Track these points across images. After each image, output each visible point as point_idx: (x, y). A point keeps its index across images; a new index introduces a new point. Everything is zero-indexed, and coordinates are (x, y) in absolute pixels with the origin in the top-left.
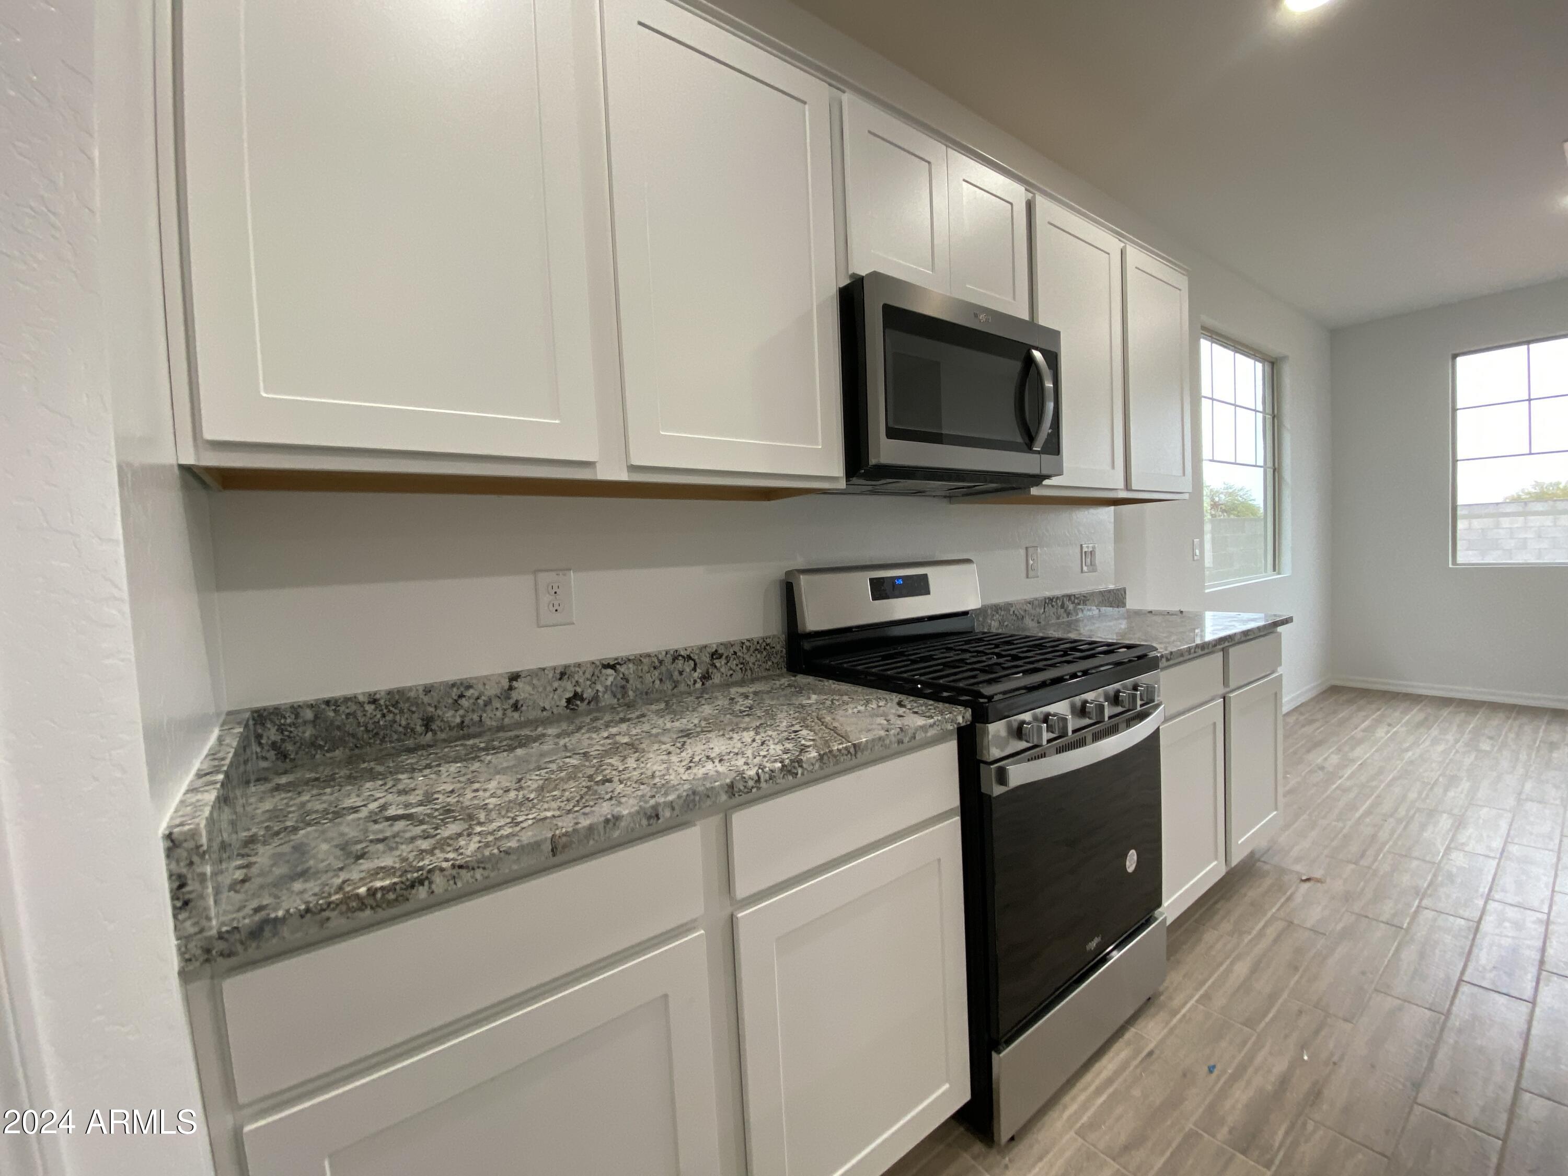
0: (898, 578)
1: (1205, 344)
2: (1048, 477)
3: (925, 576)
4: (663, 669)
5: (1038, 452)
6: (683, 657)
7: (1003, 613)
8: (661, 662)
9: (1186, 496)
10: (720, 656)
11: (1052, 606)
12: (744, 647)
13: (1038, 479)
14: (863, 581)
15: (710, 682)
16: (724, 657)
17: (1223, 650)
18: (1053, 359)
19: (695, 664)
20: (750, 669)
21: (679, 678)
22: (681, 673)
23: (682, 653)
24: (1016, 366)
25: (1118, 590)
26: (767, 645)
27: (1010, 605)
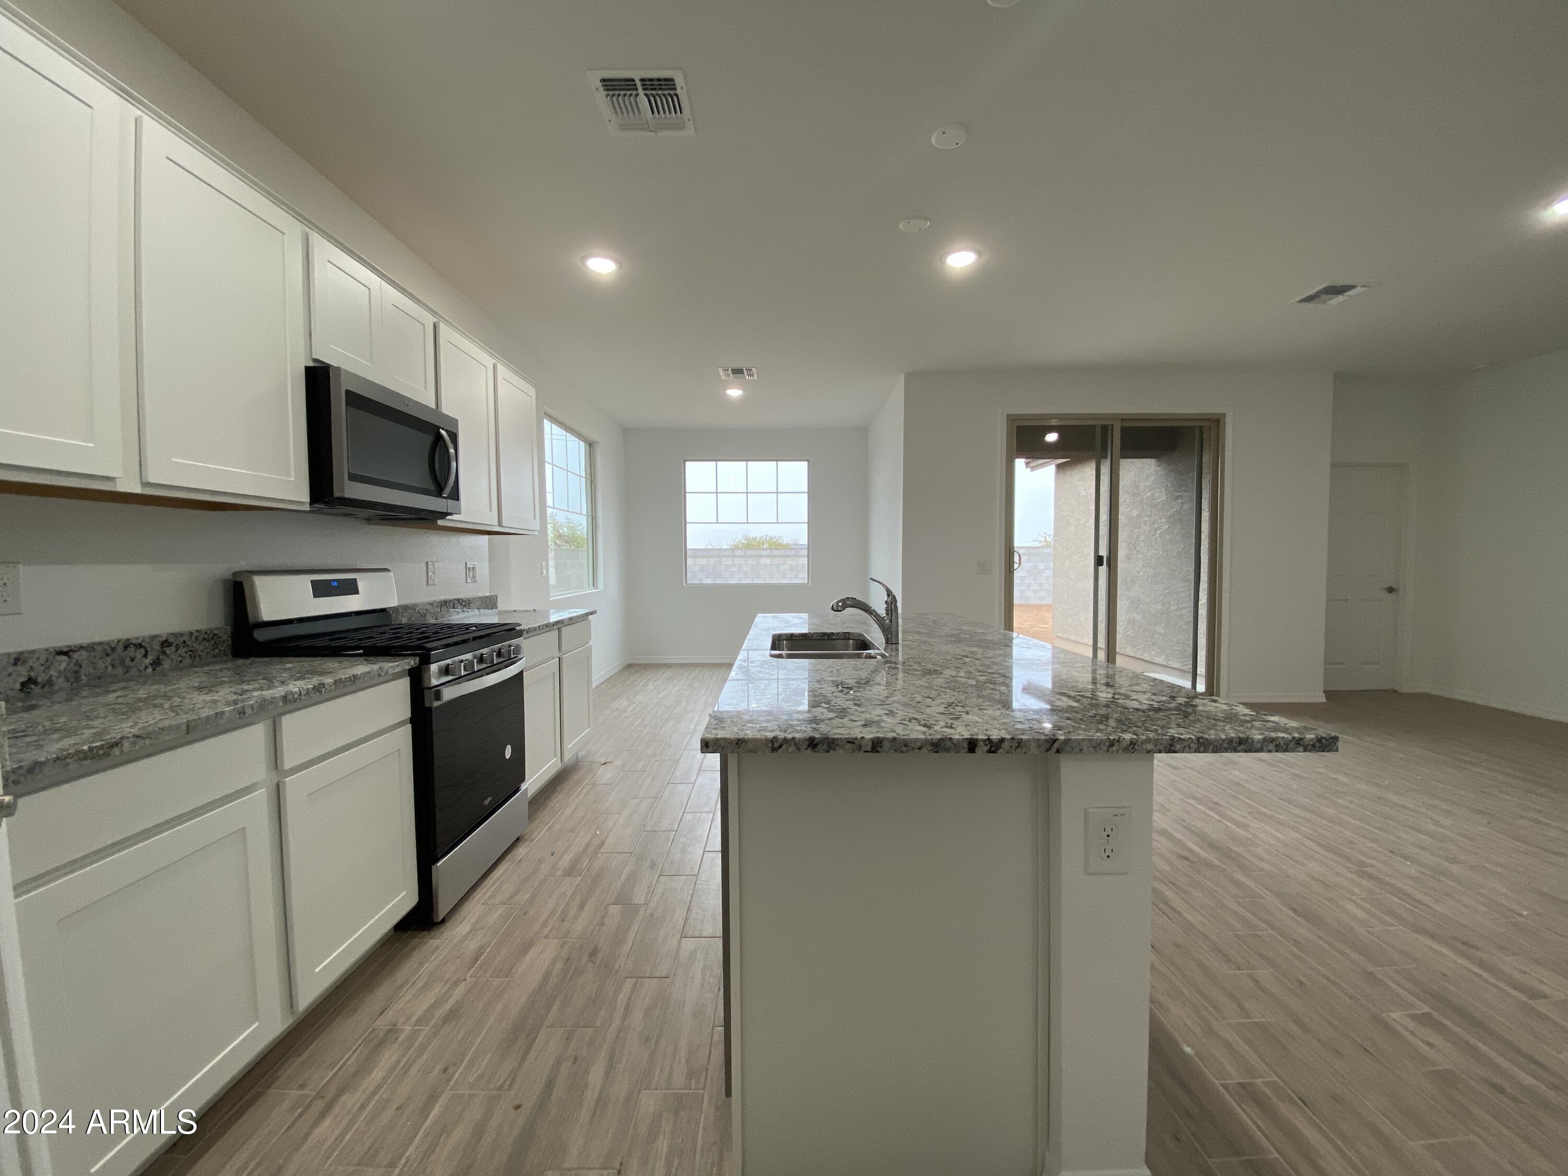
0: (334, 580)
1: (547, 424)
2: (451, 514)
3: (355, 580)
4: (115, 656)
5: (446, 498)
6: (135, 645)
7: (411, 611)
8: (113, 649)
9: (537, 533)
10: (170, 644)
11: (447, 607)
12: (193, 637)
13: (443, 515)
14: (305, 582)
15: (161, 667)
16: (174, 645)
17: (558, 629)
18: (454, 437)
19: (146, 652)
20: (199, 656)
21: (131, 664)
22: (132, 660)
23: (134, 642)
24: (430, 439)
25: (492, 596)
26: (215, 635)
27: (416, 605)
